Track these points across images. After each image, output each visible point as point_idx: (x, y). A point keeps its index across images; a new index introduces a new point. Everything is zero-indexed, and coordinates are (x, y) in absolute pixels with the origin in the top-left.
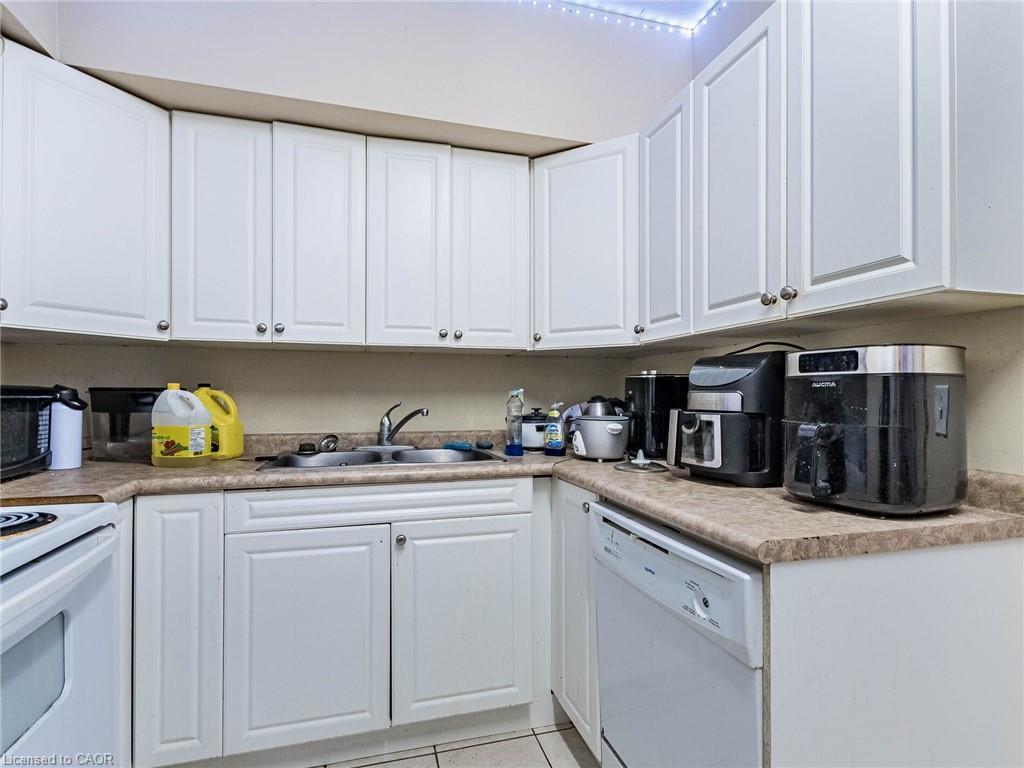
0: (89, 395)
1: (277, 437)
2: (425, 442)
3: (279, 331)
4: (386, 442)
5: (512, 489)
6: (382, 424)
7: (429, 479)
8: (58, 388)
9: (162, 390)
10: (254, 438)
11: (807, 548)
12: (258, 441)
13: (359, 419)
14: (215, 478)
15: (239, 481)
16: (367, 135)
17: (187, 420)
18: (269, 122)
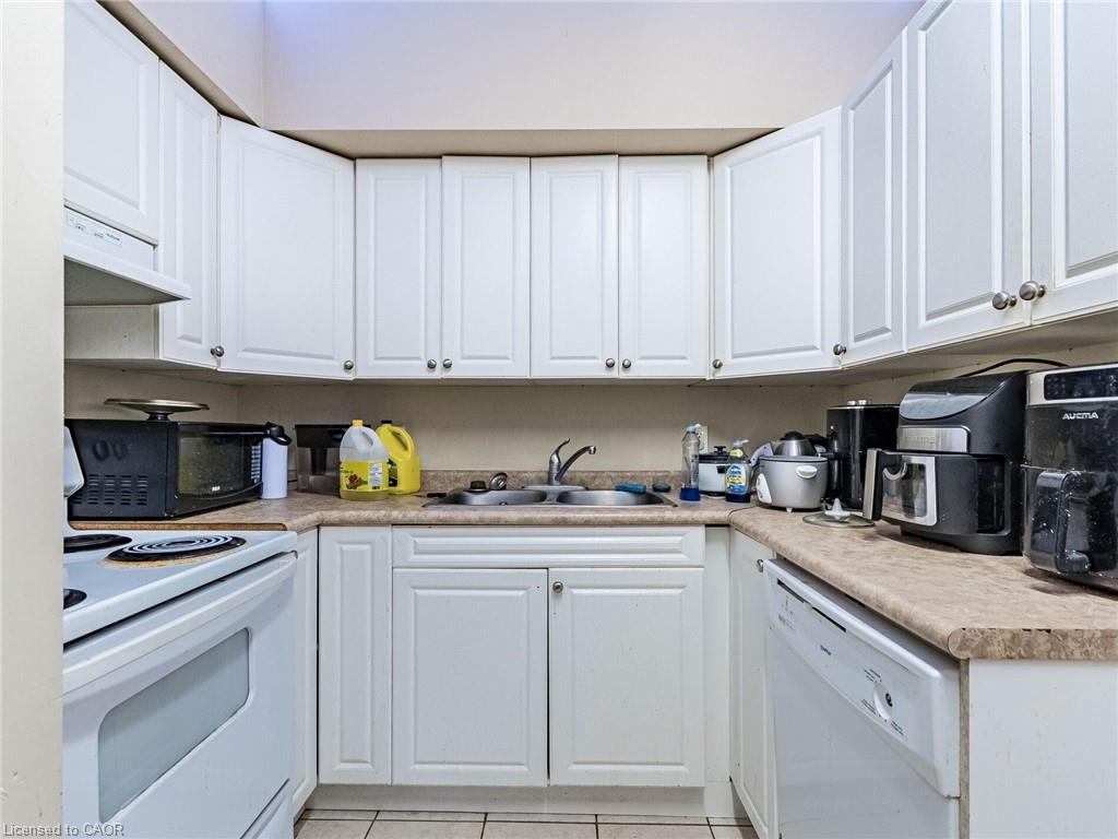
0: (295, 432)
1: (452, 474)
2: (597, 482)
3: (447, 366)
4: (555, 482)
5: (679, 538)
6: (551, 462)
7: (587, 523)
8: (269, 425)
9: (348, 427)
10: (431, 474)
11: (1029, 644)
12: (435, 478)
13: (528, 457)
14: (383, 512)
15: (405, 516)
16: (531, 157)
17: (367, 455)
18: (439, 157)
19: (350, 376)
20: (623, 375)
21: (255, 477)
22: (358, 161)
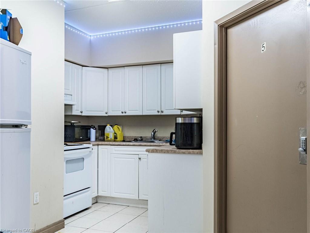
0: (98, 127)
1: (131, 137)
3: (125, 113)
4: (152, 139)
6: (152, 134)
8: (92, 126)
10: (126, 137)
11: (154, 151)
14: (109, 143)
15: (112, 143)
16: (143, 65)
17: (109, 132)
18: (124, 67)
19: (107, 115)
20: (162, 114)
21: (89, 136)
22: (109, 69)
